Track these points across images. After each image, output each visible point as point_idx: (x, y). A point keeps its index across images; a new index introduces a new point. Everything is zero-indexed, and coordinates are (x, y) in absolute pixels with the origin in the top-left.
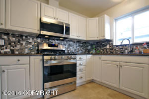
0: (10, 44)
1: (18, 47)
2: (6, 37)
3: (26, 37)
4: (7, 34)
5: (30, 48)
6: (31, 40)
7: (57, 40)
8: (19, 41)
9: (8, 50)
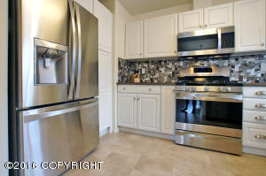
0: (149, 72)
1: (157, 75)
2: (146, 65)
3: (165, 62)
4: (147, 62)
5: (169, 76)
6: (170, 66)
7: (213, 59)
8: (158, 68)
9: (148, 79)
